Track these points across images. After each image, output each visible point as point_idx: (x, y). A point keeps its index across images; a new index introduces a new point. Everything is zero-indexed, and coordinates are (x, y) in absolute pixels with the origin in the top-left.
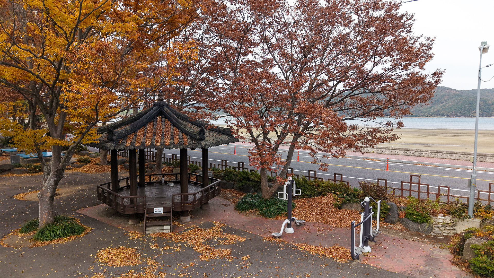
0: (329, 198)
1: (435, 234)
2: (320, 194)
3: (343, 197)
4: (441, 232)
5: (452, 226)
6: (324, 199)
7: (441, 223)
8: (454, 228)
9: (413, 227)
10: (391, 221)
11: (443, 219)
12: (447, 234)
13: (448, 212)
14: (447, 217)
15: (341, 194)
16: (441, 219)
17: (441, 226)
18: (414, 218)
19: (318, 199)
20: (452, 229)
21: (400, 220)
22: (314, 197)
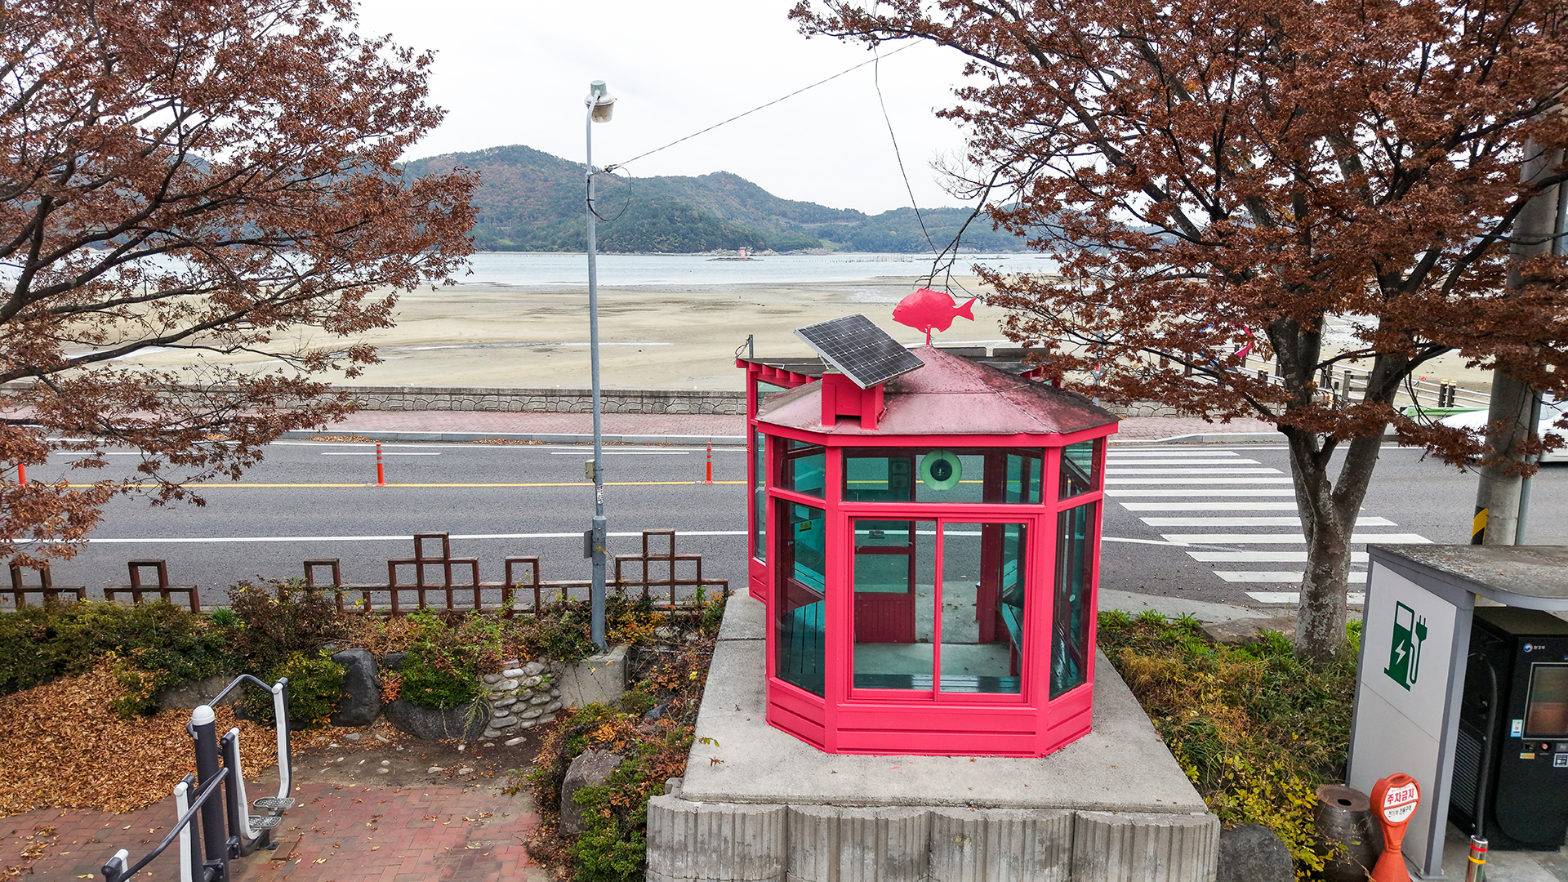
0: (98, 679)
1: (498, 733)
2: (58, 670)
3: (162, 666)
4: (514, 719)
5: (547, 691)
6: (75, 689)
7: (514, 692)
8: (556, 693)
9: (427, 727)
10: (357, 717)
11: (518, 677)
12: (533, 722)
13: (534, 649)
14: (531, 666)
15: (150, 657)
16: (514, 676)
17: (513, 700)
18: (429, 696)
19: (46, 697)
20: (548, 699)
21: (386, 710)
22: (28, 687)
